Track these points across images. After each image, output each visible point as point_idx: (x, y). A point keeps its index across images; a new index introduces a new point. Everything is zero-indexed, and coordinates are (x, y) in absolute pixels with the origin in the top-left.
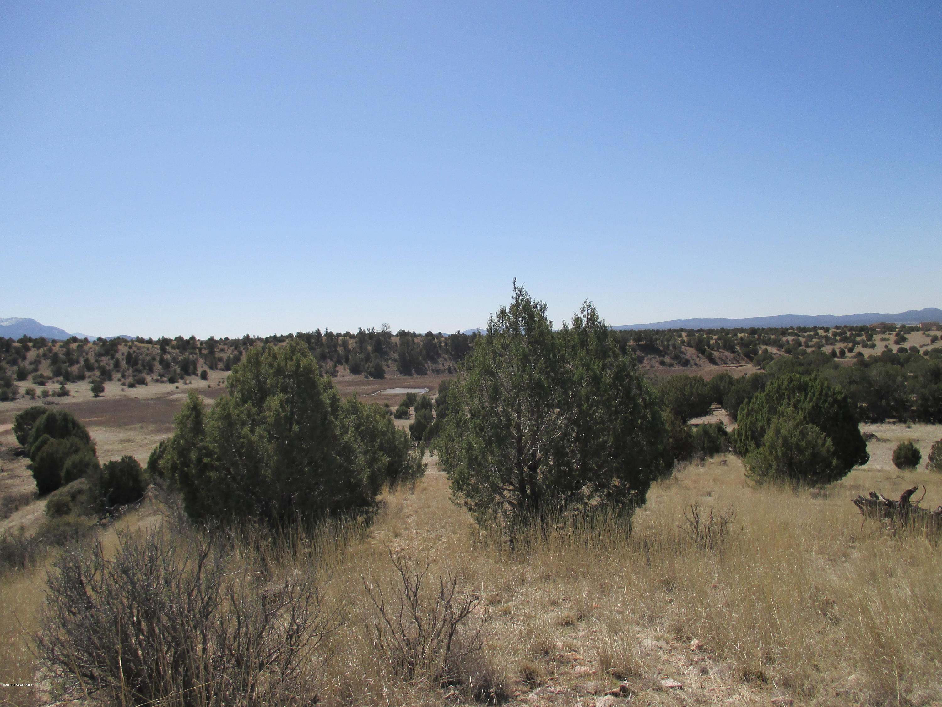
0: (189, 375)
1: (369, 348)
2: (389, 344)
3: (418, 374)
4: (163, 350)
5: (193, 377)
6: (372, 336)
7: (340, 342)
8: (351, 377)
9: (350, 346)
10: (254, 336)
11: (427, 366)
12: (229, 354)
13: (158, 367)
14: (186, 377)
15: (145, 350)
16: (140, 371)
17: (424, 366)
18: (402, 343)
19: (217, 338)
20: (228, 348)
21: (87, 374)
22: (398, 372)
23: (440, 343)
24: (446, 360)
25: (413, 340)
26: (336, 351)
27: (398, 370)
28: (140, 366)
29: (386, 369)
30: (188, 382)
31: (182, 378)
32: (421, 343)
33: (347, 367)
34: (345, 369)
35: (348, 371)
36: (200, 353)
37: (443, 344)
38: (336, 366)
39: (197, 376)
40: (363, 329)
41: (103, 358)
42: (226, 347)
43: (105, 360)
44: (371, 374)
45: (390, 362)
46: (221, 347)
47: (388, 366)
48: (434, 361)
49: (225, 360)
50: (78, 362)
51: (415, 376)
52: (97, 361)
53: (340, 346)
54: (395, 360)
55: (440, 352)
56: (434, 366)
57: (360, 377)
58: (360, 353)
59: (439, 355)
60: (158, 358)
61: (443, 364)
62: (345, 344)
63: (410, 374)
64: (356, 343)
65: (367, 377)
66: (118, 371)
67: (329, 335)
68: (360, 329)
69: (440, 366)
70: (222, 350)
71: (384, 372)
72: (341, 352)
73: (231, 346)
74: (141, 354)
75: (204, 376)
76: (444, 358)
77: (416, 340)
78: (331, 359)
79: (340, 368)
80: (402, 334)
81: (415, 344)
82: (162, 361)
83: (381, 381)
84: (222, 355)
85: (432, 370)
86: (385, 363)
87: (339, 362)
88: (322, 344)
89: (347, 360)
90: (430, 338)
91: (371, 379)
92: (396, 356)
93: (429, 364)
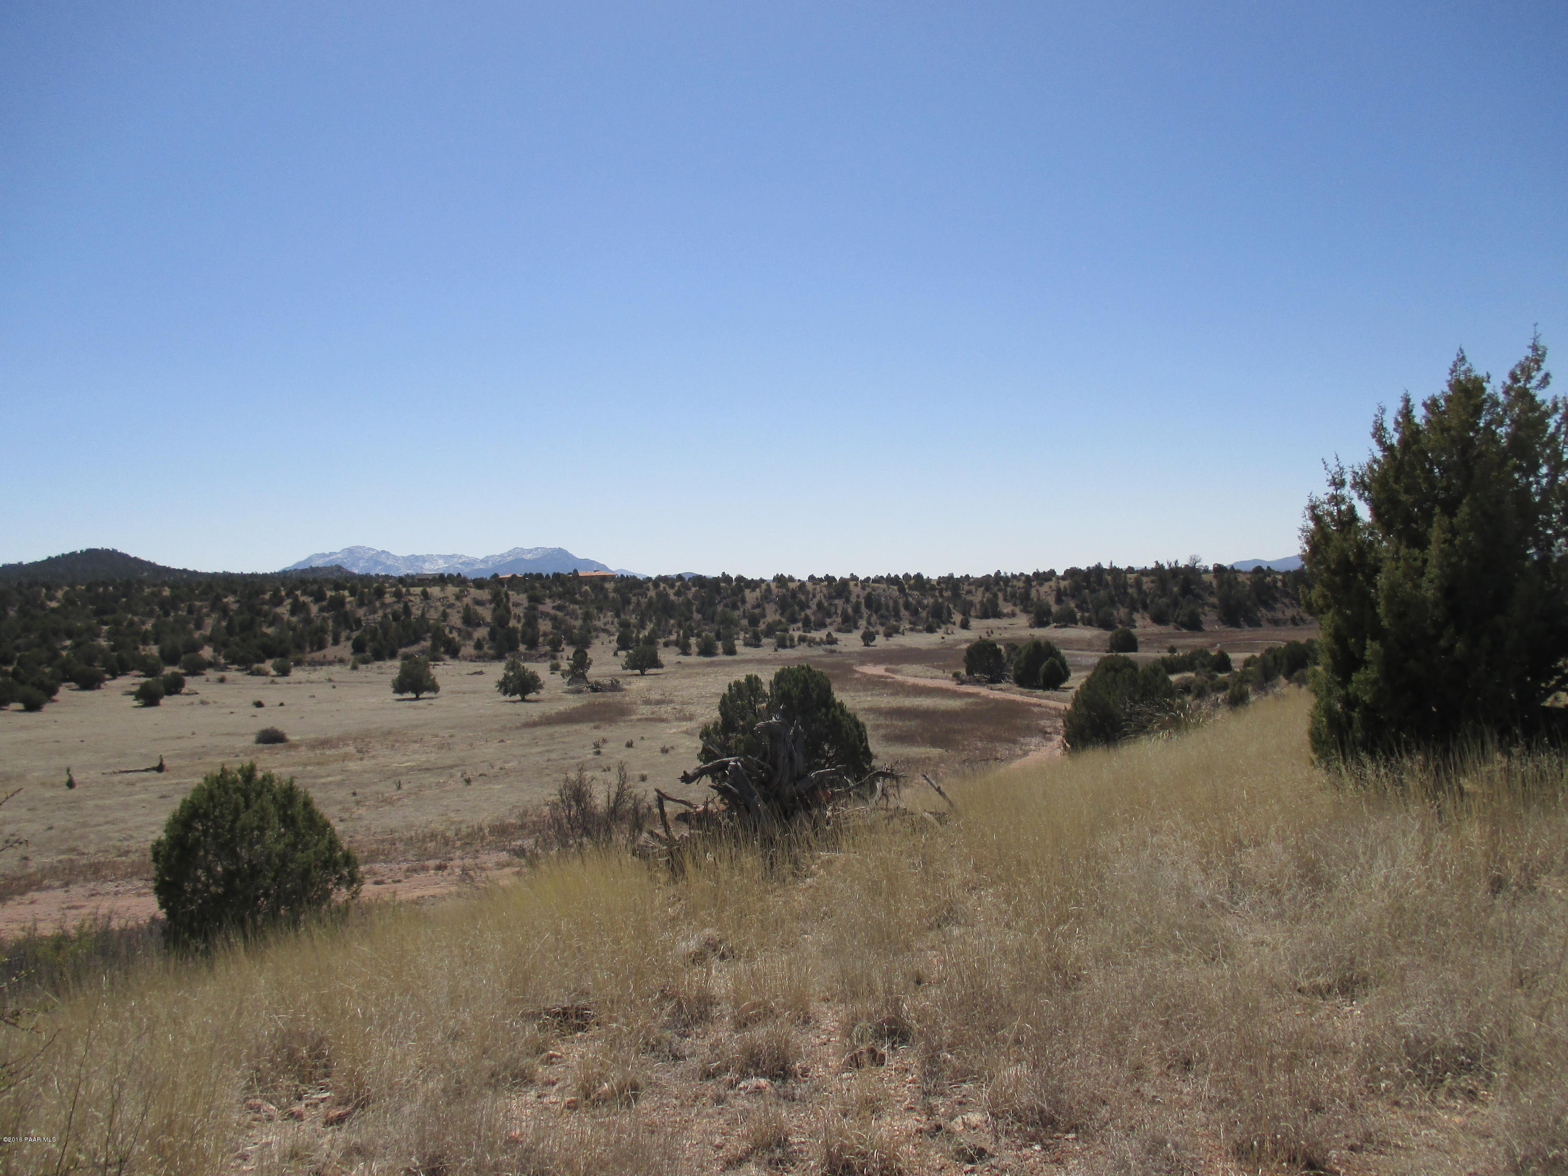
0: (944, 623)
1: (1176, 589)
2: (1200, 583)
3: (1250, 626)
4: (902, 590)
5: (949, 625)
6: (1175, 572)
7: (1130, 582)
8: (1155, 629)
9: (1145, 587)
10: (1005, 573)
11: (1259, 615)
12: (978, 597)
13: (904, 613)
14: (943, 627)
15: (880, 591)
16: (887, 618)
17: (1256, 615)
18: (1221, 585)
19: (957, 576)
20: (976, 589)
21: (828, 621)
22: (1220, 623)
23: (1275, 581)
24: (1286, 606)
25: (1236, 578)
26: (1126, 593)
27: (1220, 619)
28: (883, 611)
29: (1202, 618)
30: (949, 632)
31: (940, 628)
32: (1248, 582)
33: (1147, 616)
34: (1143, 618)
35: (1149, 620)
36: (941, 596)
37: (1279, 584)
38: (1131, 614)
39: (954, 623)
40: (1160, 563)
41: (836, 601)
42: (973, 588)
43: (839, 602)
44: (1184, 625)
45: (1206, 608)
46: (966, 587)
47: (1206, 615)
48: (1271, 608)
49: (978, 606)
50: (809, 607)
51: (1246, 628)
52: (831, 604)
53: (1131, 586)
54: (1214, 606)
55: (1277, 595)
56: (1269, 615)
57: (1170, 629)
58: (1160, 597)
59: (1276, 600)
60: (901, 601)
61: (1283, 612)
62: (1138, 583)
63: (1238, 625)
64: (1152, 582)
65: (1177, 628)
66: (861, 617)
67: (1114, 571)
68: (1157, 562)
69: (1279, 615)
70: (969, 592)
71: (1201, 622)
72: (1135, 596)
73: (980, 587)
74: (879, 595)
75: (965, 625)
76: (1283, 603)
77: (1240, 579)
78: (1123, 605)
79: (1136, 616)
80: (1219, 569)
81: (1238, 583)
82: (907, 606)
83: (1199, 634)
84: (969, 598)
85: (1268, 620)
86: (1200, 610)
87: (1133, 609)
88: (1107, 585)
89: (1145, 607)
90: (1261, 575)
91: (1185, 631)
92: (1214, 600)
93: (1263, 612)
